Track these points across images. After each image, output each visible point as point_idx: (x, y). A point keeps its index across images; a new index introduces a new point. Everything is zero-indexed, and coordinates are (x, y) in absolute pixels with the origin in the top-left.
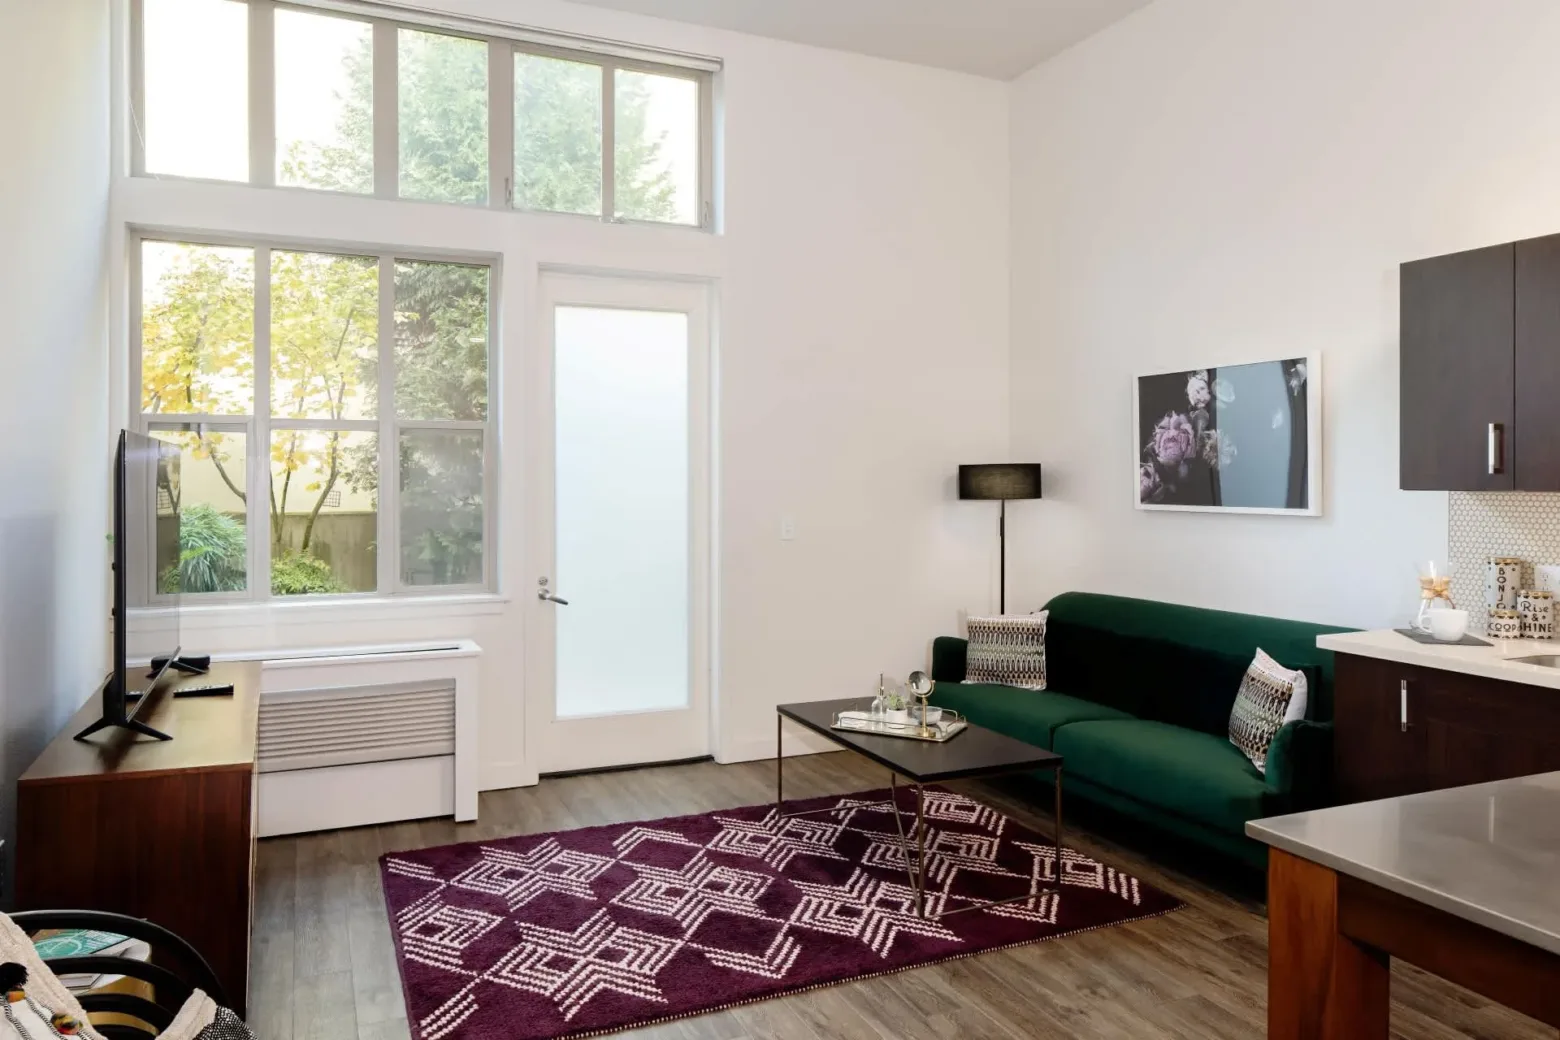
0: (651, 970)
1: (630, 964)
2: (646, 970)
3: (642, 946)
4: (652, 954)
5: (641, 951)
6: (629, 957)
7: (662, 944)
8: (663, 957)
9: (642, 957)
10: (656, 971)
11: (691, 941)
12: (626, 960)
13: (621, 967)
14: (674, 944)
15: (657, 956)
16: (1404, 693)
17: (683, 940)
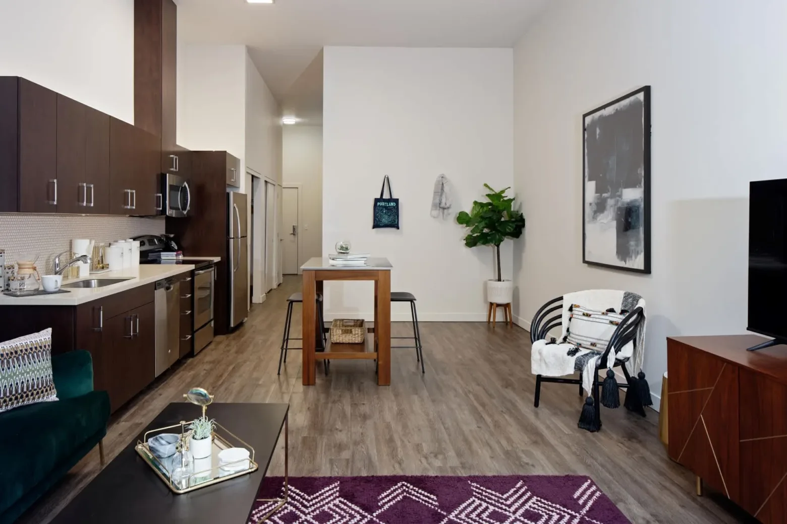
0: (474, 501)
1: (487, 508)
2: (478, 502)
3: (477, 519)
4: (471, 512)
5: (479, 515)
6: (487, 513)
7: (463, 518)
8: (465, 508)
9: (478, 511)
10: (471, 500)
11: (444, 517)
12: (490, 511)
13: (493, 507)
14: (456, 516)
15: (470, 509)
16: (101, 312)
17: (449, 519)
